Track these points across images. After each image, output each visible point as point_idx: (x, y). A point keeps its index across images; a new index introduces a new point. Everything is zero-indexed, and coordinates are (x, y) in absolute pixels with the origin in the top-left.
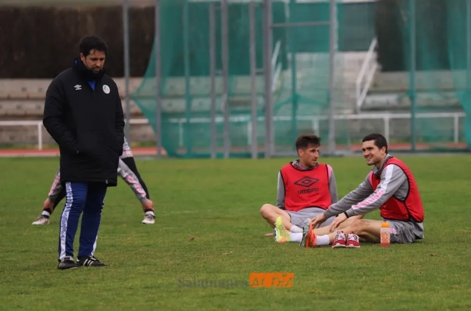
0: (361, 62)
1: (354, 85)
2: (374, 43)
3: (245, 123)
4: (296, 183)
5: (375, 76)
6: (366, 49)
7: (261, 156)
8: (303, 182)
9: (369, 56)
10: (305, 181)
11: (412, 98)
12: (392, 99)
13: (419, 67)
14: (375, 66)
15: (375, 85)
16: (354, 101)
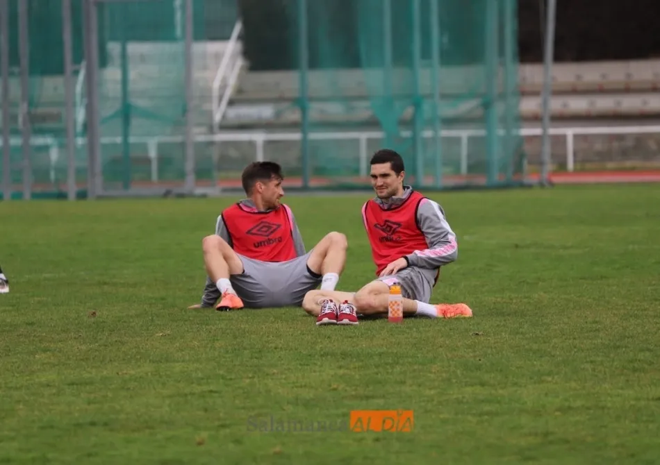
0: (218, 57)
1: (210, 90)
2: (238, 28)
3: (46, 148)
4: (248, 232)
5: (240, 78)
6: (226, 38)
7: (82, 195)
8: (259, 230)
9: (230, 48)
10: (262, 228)
11: (304, 110)
12: (266, 112)
13: (314, 64)
14: (240, 62)
15: (239, 90)
16: (210, 114)
